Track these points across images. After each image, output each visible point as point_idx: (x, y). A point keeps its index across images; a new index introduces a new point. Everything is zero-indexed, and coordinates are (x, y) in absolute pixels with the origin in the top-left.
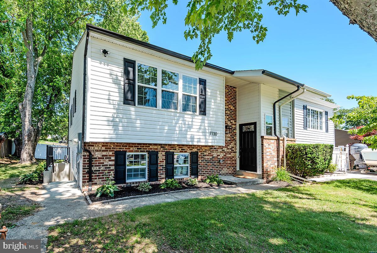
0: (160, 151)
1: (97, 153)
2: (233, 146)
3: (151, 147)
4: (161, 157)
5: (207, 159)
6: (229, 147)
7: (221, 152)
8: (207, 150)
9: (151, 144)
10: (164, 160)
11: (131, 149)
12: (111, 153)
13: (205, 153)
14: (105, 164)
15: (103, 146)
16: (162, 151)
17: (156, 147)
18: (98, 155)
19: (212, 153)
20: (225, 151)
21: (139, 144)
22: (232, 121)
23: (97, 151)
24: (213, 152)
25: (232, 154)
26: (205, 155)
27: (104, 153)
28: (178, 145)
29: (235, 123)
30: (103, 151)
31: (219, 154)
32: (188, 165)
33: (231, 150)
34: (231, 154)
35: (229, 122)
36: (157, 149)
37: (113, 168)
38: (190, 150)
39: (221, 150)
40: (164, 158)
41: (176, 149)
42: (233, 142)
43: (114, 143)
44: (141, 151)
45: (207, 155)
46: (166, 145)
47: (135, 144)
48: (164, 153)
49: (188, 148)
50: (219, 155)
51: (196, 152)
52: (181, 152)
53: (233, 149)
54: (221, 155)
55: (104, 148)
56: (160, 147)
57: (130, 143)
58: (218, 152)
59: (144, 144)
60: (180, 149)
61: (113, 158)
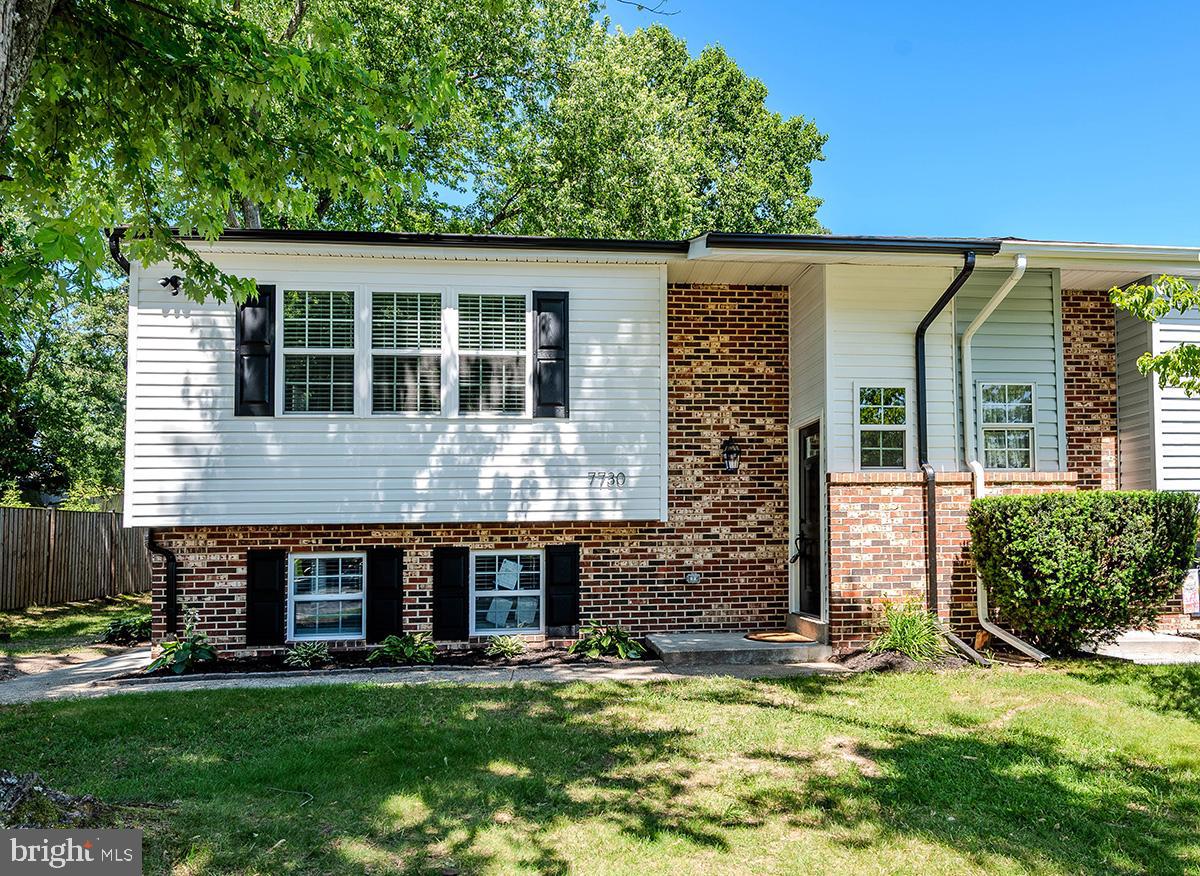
0: (411, 547)
1: (192, 557)
2: (767, 517)
3: (375, 534)
4: (417, 566)
5: (624, 570)
6: (742, 524)
7: (697, 543)
8: (626, 538)
9: (376, 526)
10: (428, 574)
11: (304, 542)
12: (235, 557)
13: (614, 551)
14: (216, 586)
15: (210, 536)
16: (418, 547)
17: (395, 534)
18: (195, 561)
19: (649, 549)
20: (721, 538)
21: (328, 527)
22: (759, 421)
23: (194, 551)
24: (654, 544)
25: (760, 548)
26: (617, 557)
27: (215, 557)
28: (486, 525)
29: (779, 428)
30: (211, 550)
31: (688, 550)
32: (540, 592)
33: (753, 536)
34: (754, 549)
35: (746, 426)
36: (400, 540)
37: (241, 598)
38: (541, 539)
39: (699, 537)
40: (428, 567)
41: (477, 539)
42: (768, 502)
43: (245, 528)
44: (338, 549)
45: (625, 557)
46: (437, 525)
47: (319, 526)
48: (427, 554)
49: (532, 532)
50: (689, 556)
51: (569, 545)
52: (498, 547)
53: (768, 529)
54: (696, 556)
55: (212, 543)
56: (409, 533)
57: (298, 527)
58: (682, 544)
59: (348, 526)
60: (498, 538)
61: (242, 571)
